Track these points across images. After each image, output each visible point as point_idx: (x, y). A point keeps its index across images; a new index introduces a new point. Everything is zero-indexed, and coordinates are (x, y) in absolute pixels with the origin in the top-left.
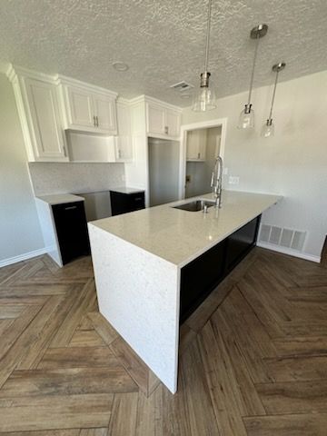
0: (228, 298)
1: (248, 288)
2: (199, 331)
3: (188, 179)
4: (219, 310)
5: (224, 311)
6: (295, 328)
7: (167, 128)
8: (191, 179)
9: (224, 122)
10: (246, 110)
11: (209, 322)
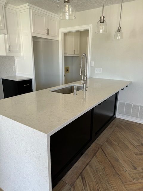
0: (95, 157)
1: (109, 149)
2: (73, 185)
3: (67, 70)
4: (88, 167)
5: (91, 167)
6: (139, 173)
7: (48, 30)
8: (70, 70)
9: (90, 27)
10: (101, 20)
11: (80, 176)
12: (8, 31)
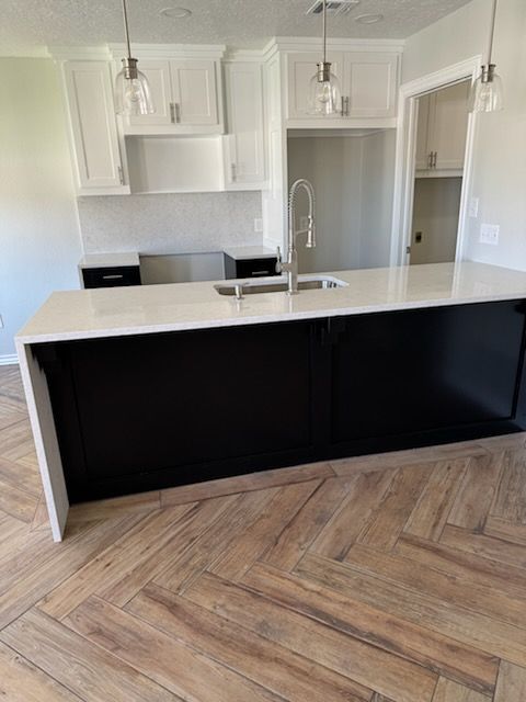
0: (279, 488)
2: (166, 507)
4: (234, 496)
5: (241, 499)
7: (347, 101)
9: (475, 66)
11: (197, 503)
12: (229, 122)
